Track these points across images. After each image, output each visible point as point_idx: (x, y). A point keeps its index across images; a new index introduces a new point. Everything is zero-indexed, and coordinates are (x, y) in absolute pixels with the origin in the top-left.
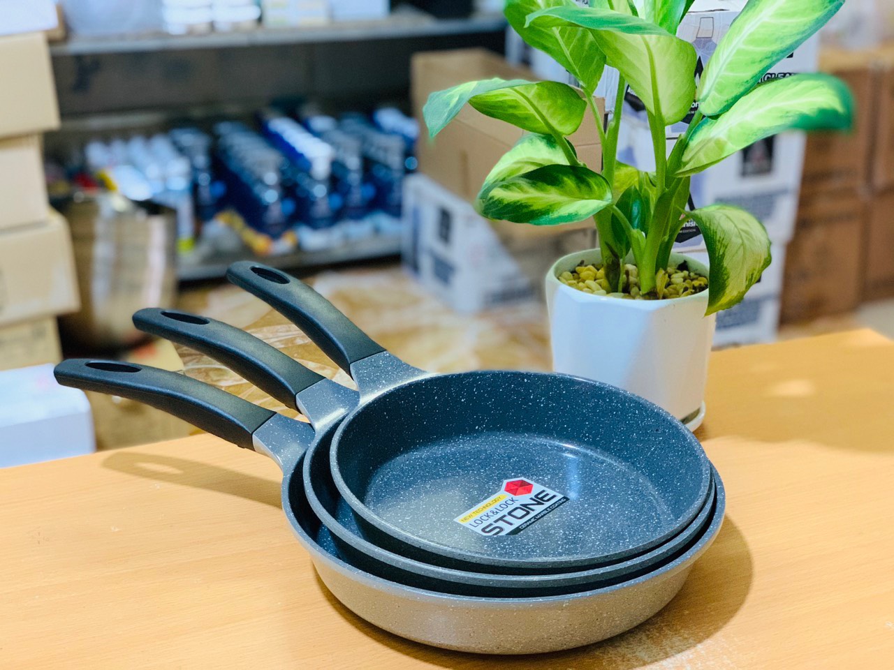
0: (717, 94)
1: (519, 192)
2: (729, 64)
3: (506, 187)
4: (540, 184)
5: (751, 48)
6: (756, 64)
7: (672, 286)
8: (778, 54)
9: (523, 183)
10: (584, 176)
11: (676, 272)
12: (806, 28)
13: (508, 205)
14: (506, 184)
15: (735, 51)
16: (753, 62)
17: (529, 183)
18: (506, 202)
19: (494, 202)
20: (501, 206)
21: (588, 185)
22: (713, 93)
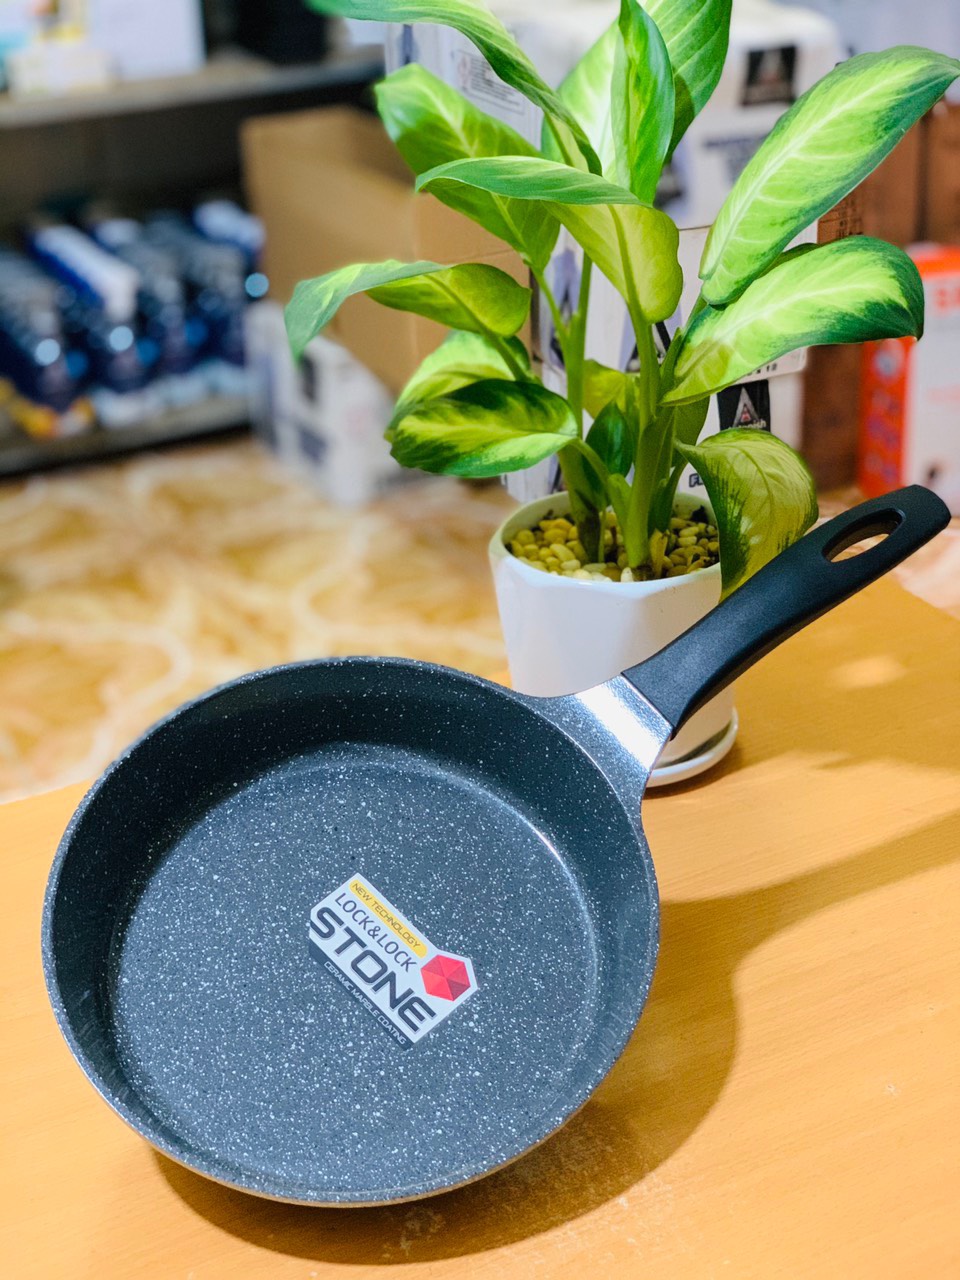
0: (725, 270)
1: (441, 423)
2: (741, 224)
3: (422, 414)
4: (473, 408)
5: (770, 200)
6: (777, 226)
7: (677, 551)
8: (808, 212)
9: (448, 407)
10: (536, 396)
11: (689, 526)
12: (850, 170)
13: (423, 446)
14: (424, 408)
15: (749, 204)
16: (773, 224)
17: (456, 406)
18: (419, 440)
19: (403, 440)
20: (413, 446)
21: (543, 409)
22: (721, 267)
